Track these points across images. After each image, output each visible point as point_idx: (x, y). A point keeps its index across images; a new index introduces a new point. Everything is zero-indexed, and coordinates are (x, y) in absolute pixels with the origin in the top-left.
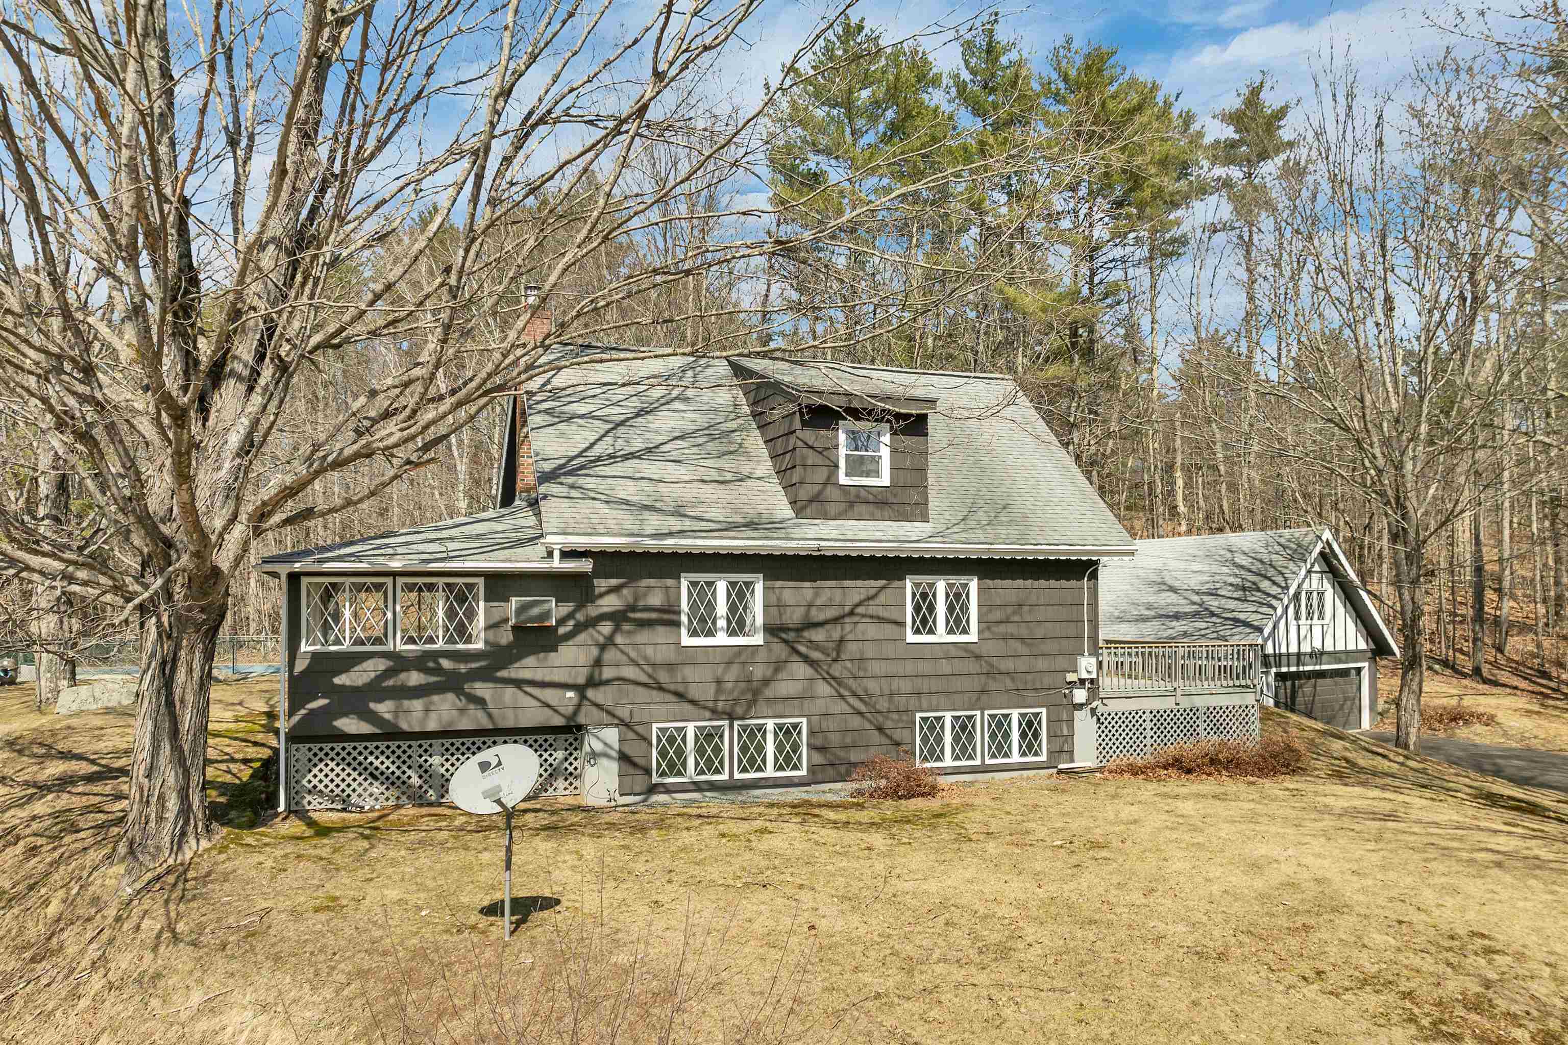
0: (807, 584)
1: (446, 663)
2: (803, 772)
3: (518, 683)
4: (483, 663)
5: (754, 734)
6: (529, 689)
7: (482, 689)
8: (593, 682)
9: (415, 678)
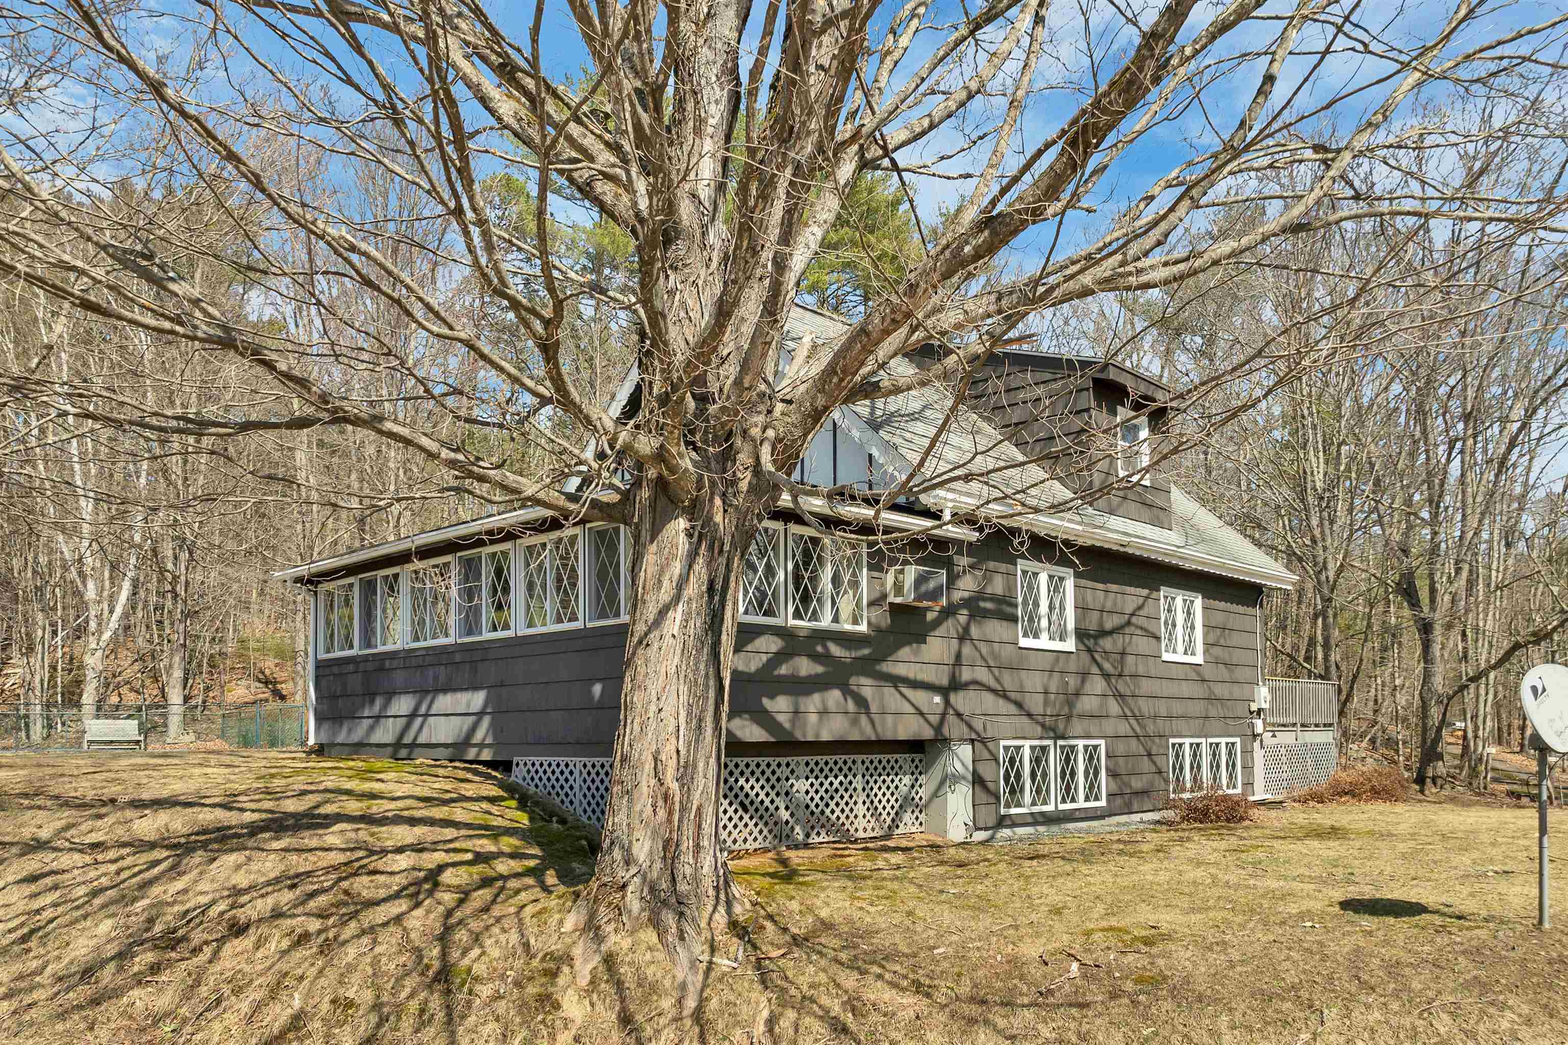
0: (1101, 586)
1: (835, 650)
2: (1103, 803)
3: (896, 681)
4: (866, 651)
5: (1068, 756)
6: (905, 690)
7: (866, 687)
8: (955, 685)
9: (805, 667)
